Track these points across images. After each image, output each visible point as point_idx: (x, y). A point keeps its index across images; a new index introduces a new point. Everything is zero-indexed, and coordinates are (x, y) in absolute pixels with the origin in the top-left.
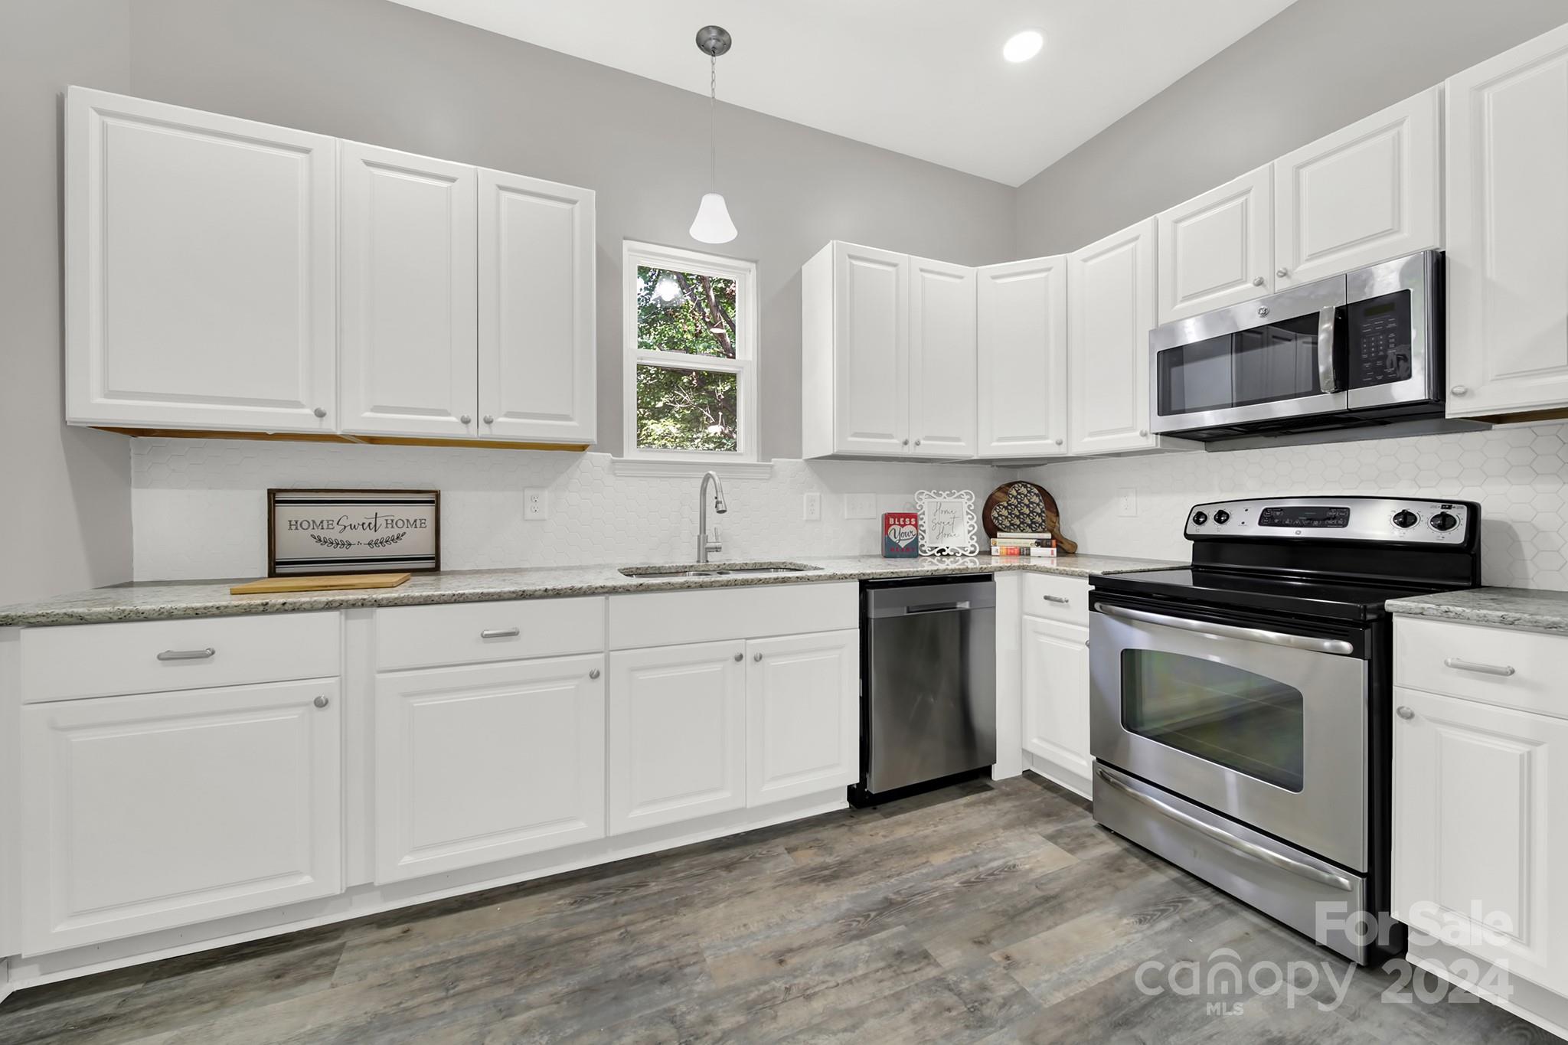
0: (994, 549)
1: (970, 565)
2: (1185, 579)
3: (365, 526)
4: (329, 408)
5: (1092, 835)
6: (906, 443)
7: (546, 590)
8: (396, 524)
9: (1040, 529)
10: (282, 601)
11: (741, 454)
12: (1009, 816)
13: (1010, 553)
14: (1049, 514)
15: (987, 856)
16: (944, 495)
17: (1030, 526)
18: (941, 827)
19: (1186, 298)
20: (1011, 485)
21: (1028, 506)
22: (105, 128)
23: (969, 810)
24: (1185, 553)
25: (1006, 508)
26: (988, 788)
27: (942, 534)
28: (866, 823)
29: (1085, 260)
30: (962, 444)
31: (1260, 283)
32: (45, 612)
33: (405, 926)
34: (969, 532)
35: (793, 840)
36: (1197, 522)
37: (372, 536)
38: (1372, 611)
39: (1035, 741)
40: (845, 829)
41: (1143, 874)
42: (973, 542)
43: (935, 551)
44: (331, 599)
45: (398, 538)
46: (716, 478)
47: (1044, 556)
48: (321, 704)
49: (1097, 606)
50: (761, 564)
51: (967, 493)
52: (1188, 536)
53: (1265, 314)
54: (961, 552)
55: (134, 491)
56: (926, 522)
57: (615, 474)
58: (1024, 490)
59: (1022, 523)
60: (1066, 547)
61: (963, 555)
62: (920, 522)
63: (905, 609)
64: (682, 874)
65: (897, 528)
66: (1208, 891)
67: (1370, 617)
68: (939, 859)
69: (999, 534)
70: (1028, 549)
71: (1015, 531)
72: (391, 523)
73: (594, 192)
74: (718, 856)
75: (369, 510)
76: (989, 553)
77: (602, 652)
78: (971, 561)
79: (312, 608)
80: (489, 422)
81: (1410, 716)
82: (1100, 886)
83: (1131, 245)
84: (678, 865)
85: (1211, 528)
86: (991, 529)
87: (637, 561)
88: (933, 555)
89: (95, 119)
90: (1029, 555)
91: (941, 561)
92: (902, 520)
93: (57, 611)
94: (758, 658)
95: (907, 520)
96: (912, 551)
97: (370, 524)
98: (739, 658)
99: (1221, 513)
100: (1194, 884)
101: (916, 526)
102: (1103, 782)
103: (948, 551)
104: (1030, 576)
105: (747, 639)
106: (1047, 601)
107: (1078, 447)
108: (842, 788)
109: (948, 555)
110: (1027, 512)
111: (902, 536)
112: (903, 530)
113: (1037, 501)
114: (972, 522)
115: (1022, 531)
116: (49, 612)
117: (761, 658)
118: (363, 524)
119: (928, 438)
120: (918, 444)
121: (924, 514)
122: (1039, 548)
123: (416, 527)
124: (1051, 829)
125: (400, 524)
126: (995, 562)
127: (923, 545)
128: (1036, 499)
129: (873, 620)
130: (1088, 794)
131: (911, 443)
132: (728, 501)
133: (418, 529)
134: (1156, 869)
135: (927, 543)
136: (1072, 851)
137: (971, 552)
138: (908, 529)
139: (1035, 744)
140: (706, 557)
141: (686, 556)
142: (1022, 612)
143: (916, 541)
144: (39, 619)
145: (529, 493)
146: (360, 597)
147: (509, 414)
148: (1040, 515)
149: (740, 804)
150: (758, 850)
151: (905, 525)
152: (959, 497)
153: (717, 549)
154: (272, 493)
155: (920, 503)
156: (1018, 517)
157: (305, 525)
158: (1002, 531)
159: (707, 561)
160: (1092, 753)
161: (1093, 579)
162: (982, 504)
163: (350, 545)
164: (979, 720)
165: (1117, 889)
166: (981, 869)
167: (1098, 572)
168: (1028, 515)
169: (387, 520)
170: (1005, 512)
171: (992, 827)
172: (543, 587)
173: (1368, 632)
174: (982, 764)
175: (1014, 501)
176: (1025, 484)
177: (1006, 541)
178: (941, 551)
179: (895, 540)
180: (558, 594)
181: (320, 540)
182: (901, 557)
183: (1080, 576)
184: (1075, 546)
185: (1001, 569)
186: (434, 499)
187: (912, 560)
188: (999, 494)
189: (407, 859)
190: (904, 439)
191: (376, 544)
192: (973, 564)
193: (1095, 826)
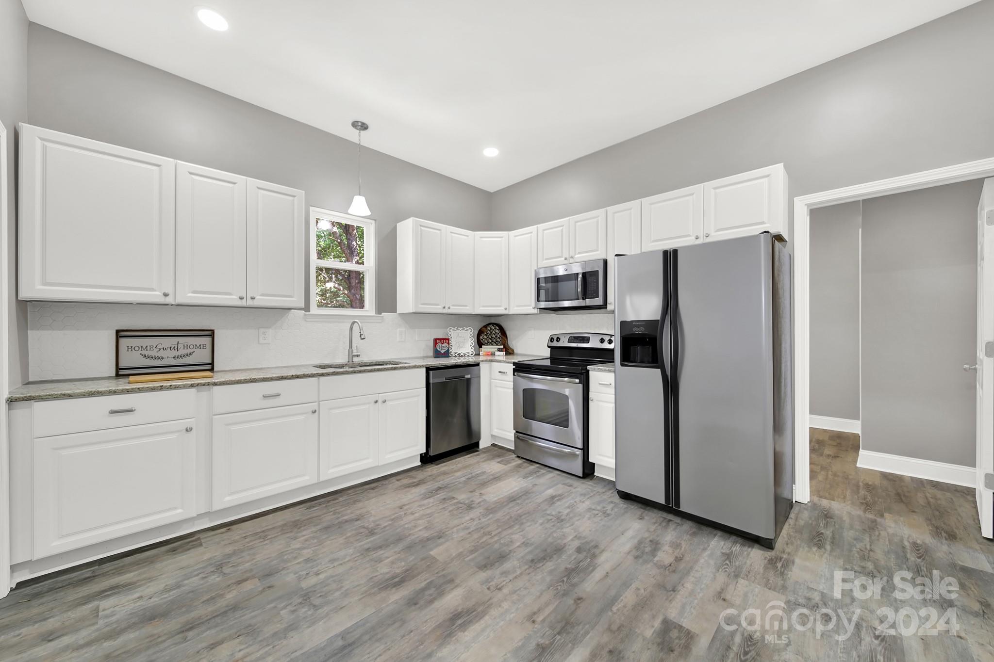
0: (481, 353)
1: (471, 360)
2: (548, 363)
3: (172, 349)
4: (170, 291)
5: (513, 460)
6: (444, 308)
7: (292, 376)
8: (189, 347)
9: (499, 344)
10: (169, 384)
11: (367, 311)
12: (485, 458)
13: (488, 354)
14: (503, 337)
15: (476, 471)
16: (460, 329)
17: (495, 343)
18: (458, 465)
19: (546, 259)
20: (488, 325)
21: (495, 334)
22: (44, 148)
23: (469, 459)
24: (547, 353)
25: (486, 335)
26: (478, 451)
27: (459, 347)
28: (429, 468)
29: (516, 236)
30: (467, 308)
31: (566, 259)
32: (50, 393)
33: (227, 528)
34: (471, 346)
35: (398, 477)
36: (551, 341)
37: (176, 353)
38: (584, 370)
39: (496, 430)
40: (420, 471)
41: (528, 467)
42: (472, 350)
43: (456, 354)
44: (193, 382)
45: (190, 354)
46: (359, 322)
47: (501, 355)
48: (188, 430)
49: (516, 374)
50: (379, 362)
51: (470, 329)
52: (549, 347)
53: (566, 270)
54: (467, 354)
55: (29, 332)
56: (453, 342)
57: (305, 321)
58: (493, 328)
59: (492, 341)
60: (510, 351)
61: (468, 356)
62: (450, 342)
63: (445, 379)
64: (353, 494)
65: (440, 344)
66: (546, 468)
67: (583, 371)
68: (458, 474)
69: (483, 346)
70: (495, 353)
71: (489, 344)
72: (186, 347)
73: (304, 192)
74: (367, 486)
75: (175, 340)
76: (479, 355)
77: (315, 402)
78: (472, 358)
79: (185, 387)
80: (253, 298)
81: (592, 400)
82: (513, 472)
83: (530, 235)
84: (349, 492)
85: (555, 344)
86: (480, 344)
87: (318, 362)
88: (456, 356)
89: (39, 142)
90: (494, 355)
91: (458, 359)
92: (442, 341)
93: (56, 393)
94: (385, 402)
95: (445, 341)
96: (447, 354)
97: (174, 347)
98: (376, 402)
99: (558, 338)
100: (543, 467)
101: (448, 343)
102: (518, 440)
103: (462, 354)
104: (494, 364)
105: (379, 394)
106: (500, 374)
107: (512, 311)
108: (418, 455)
109: (462, 356)
110: (494, 337)
111: (442, 347)
112: (443, 345)
113: (498, 332)
114: (472, 341)
115: (492, 345)
116: (52, 393)
117: (385, 401)
118: (171, 347)
119: (453, 306)
120: (449, 308)
121: (451, 338)
122: (499, 352)
123: (200, 348)
124: (499, 460)
125: (191, 347)
126: (481, 358)
127: (451, 352)
128: (498, 331)
129: (431, 384)
130: (512, 447)
131: (447, 307)
132: (366, 334)
133: (202, 349)
134: (532, 465)
135: (453, 351)
136: (505, 465)
137: (472, 354)
138: (445, 345)
139: (496, 432)
140: (353, 359)
141: (342, 359)
142: (491, 379)
143: (448, 350)
144: (47, 397)
145: (262, 330)
146: (207, 381)
147: (263, 295)
148: (499, 338)
149: (377, 464)
150: (384, 482)
151: (444, 343)
152: (466, 330)
153: (358, 356)
154: (118, 332)
155: (450, 333)
156: (491, 339)
157: (137, 349)
158: (484, 345)
159: (353, 362)
160: (514, 429)
161: (514, 364)
162: (476, 332)
163: (163, 358)
164: (474, 426)
165: (518, 472)
166: (473, 474)
167: (516, 361)
168: (495, 338)
169: (184, 345)
170: (485, 337)
171: (478, 462)
172: (291, 374)
173: (582, 376)
174: (475, 441)
175: (489, 332)
176: (493, 324)
177: (486, 349)
178: (459, 354)
179: (439, 350)
180: (298, 377)
181: (145, 356)
182: (442, 357)
183: (511, 363)
184: (513, 351)
185: (483, 361)
186: (211, 334)
187: (447, 358)
188: (484, 329)
189: (228, 498)
190: (443, 306)
191: (177, 357)
192: (472, 360)
193: (516, 457)
